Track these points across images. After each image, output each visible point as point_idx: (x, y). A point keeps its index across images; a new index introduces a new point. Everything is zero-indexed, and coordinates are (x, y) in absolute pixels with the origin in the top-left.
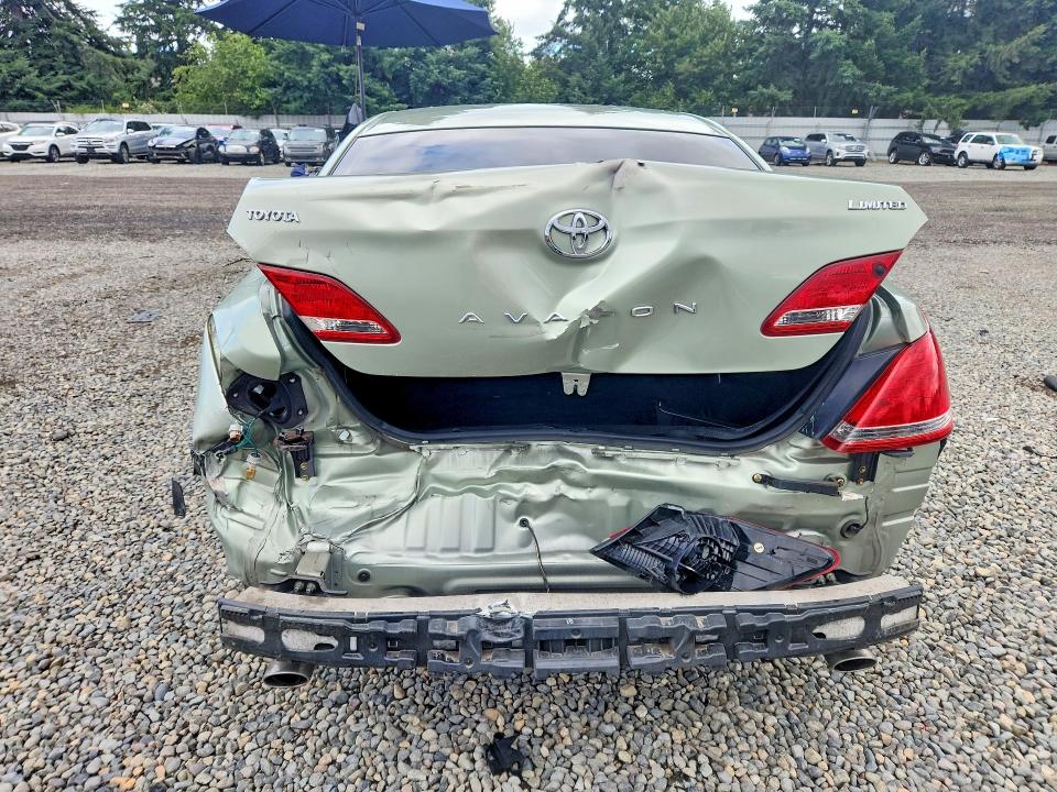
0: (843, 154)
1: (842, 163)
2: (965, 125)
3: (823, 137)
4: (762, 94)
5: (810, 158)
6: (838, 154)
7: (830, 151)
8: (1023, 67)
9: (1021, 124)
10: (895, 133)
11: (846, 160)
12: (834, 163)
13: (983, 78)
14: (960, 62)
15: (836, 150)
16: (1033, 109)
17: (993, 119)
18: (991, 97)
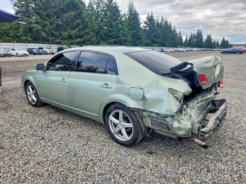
0: (49, 52)
1: (49, 54)
2: (71, 46)
3: (43, 48)
4: (24, 38)
5: (41, 53)
6: (48, 52)
7: (46, 51)
8: (77, 35)
9: (80, 46)
10: (57, 48)
11: (50, 53)
12: (47, 54)
13: (70, 37)
14: (65, 34)
15: (47, 51)
16: (80, 43)
17: (74, 45)
18: (73, 41)
